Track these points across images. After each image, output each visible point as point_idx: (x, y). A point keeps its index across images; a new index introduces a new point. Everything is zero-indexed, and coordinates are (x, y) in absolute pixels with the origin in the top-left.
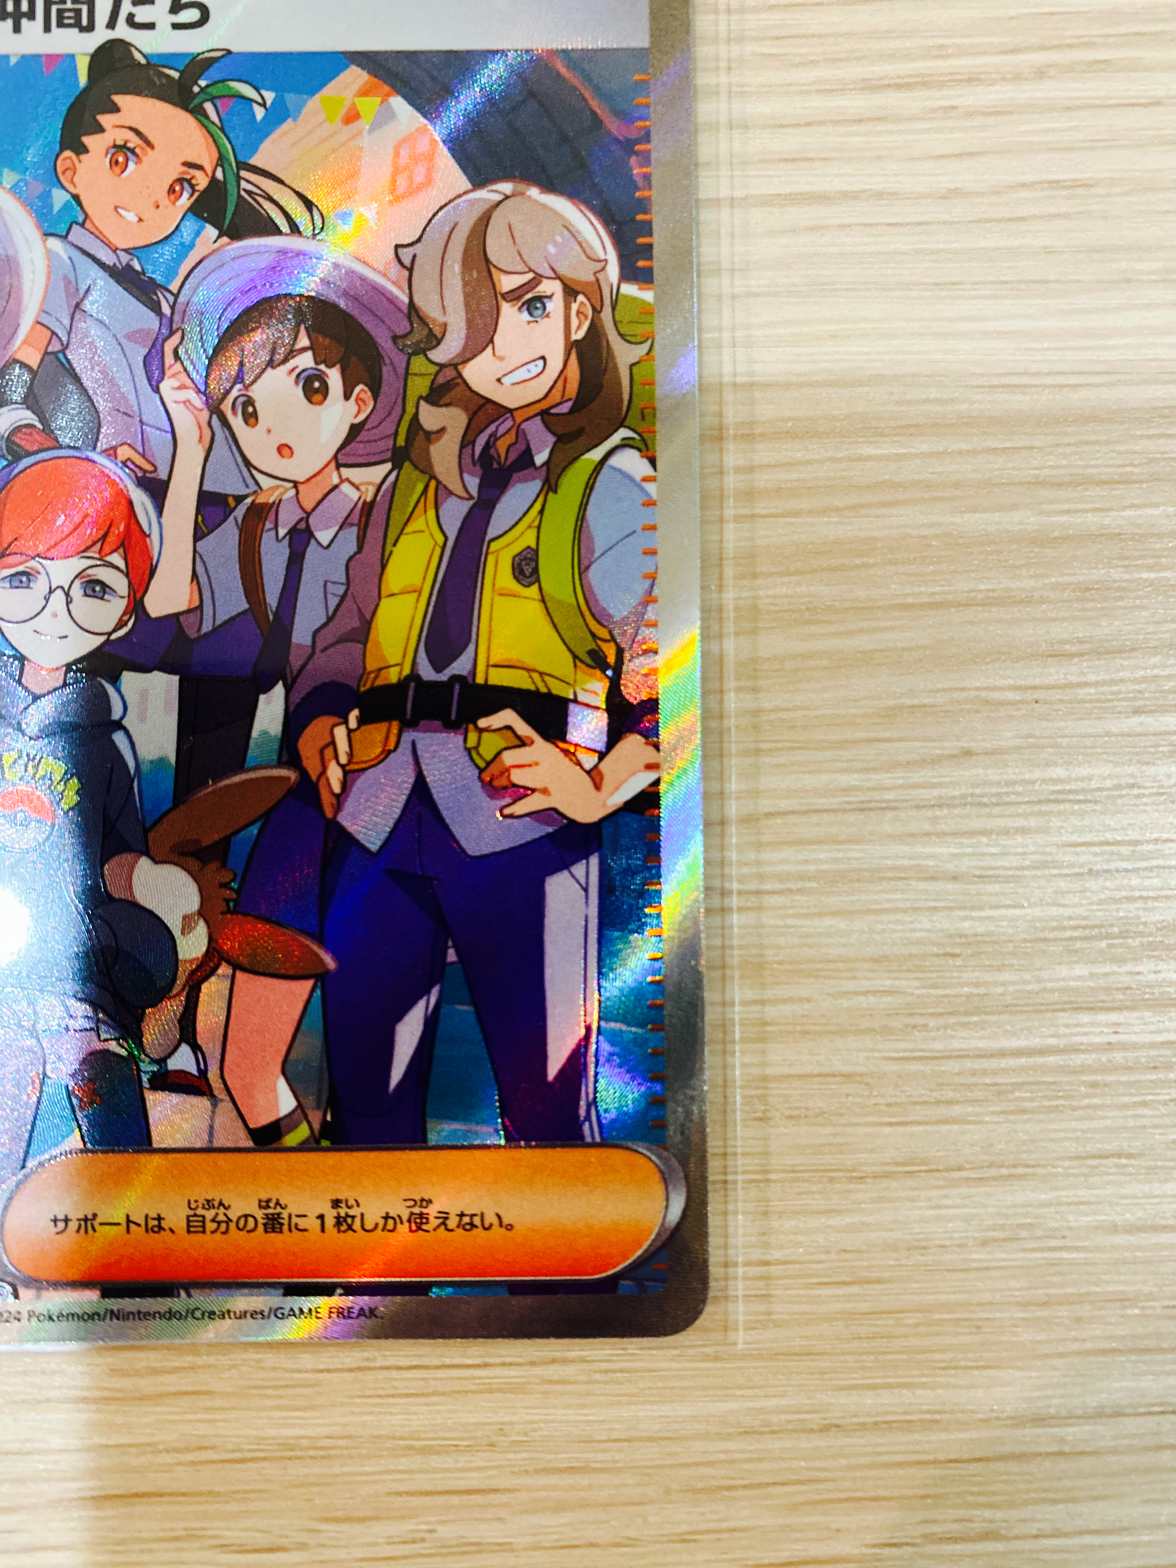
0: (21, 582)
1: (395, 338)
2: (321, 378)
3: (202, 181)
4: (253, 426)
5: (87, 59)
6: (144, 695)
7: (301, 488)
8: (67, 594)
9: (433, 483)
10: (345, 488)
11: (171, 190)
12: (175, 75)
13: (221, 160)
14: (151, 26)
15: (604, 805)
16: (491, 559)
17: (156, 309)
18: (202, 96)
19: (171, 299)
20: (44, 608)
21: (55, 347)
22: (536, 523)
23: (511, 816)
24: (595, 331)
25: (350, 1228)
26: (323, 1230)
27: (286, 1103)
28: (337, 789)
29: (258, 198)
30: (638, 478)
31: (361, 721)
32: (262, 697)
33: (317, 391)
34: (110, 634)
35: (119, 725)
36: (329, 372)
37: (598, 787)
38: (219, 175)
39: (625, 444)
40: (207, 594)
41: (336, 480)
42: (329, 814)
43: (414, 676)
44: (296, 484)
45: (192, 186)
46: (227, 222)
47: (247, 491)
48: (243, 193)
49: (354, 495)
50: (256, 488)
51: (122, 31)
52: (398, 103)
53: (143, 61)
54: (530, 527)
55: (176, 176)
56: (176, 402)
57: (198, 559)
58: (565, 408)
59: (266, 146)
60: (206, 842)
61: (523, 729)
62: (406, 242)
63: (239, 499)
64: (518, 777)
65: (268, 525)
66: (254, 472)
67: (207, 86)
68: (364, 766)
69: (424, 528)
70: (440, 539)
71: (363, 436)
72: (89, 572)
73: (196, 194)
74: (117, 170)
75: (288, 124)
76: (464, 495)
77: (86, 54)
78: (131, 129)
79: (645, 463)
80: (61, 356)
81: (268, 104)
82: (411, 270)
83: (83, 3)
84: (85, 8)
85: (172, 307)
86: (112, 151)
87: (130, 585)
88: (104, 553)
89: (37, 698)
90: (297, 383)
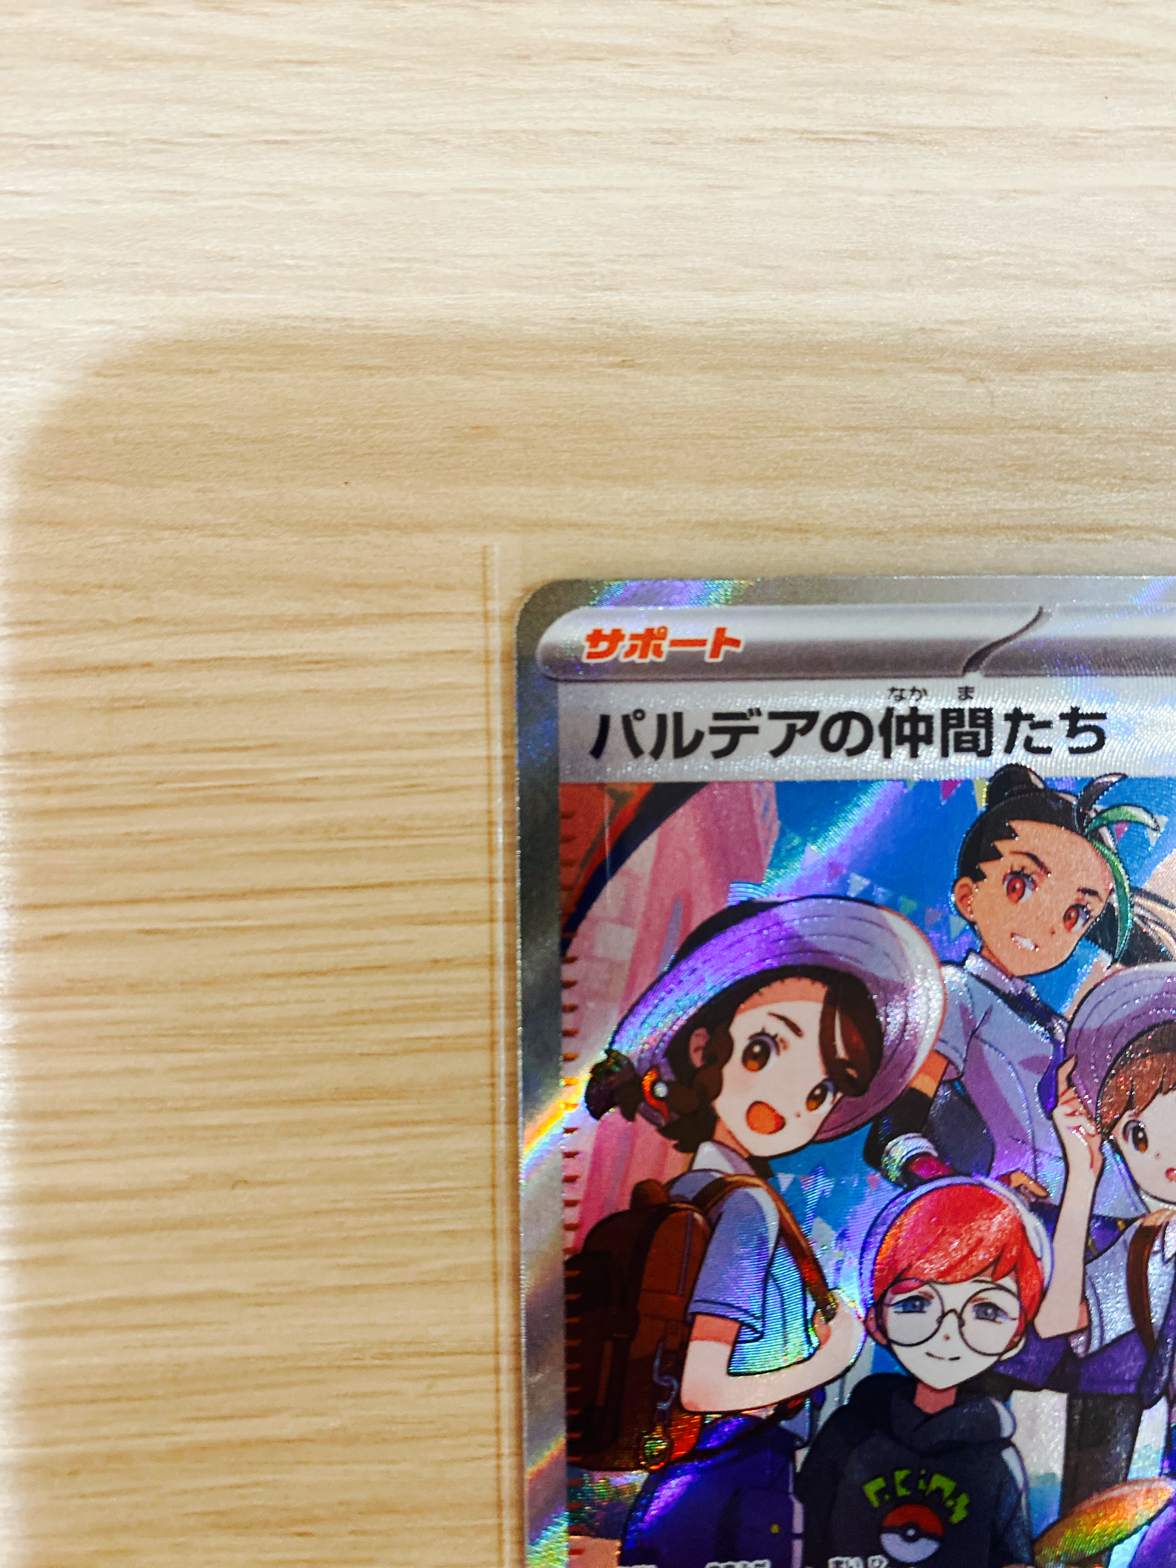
0: (914, 1306)
3: (1097, 908)
4: (1143, 1152)
5: (986, 784)
6: (1033, 1411)
8: (960, 1317)
11: (1067, 917)
12: (1072, 799)
13: (1116, 887)
14: (1048, 751)
17: (1051, 1034)
18: (1098, 821)
19: (1066, 1025)
20: (937, 1331)
21: (952, 1074)
29: (1150, 924)
34: (1001, 1355)
35: (1008, 1443)
38: (1114, 900)
40: (1095, 1315)
45: (1088, 913)
46: (1120, 948)
47: (1136, 1214)
48: (1137, 919)
50: (1144, 1211)
53: (1041, 786)
55: (1072, 902)
56: (1070, 1129)
57: (1087, 1280)
59: (1158, 870)
63: (1129, 1222)
65: (1156, 1247)
66: (1144, 1196)
67: (1103, 811)
72: (982, 1295)
73: (1091, 921)
74: (1015, 896)
78: (1028, 855)
80: (956, 1083)
81: (1162, 829)
83: (981, 726)
84: (982, 732)
85: (1067, 1033)
86: (1009, 877)
87: (1021, 1308)
88: (996, 1277)
89: (928, 1417)
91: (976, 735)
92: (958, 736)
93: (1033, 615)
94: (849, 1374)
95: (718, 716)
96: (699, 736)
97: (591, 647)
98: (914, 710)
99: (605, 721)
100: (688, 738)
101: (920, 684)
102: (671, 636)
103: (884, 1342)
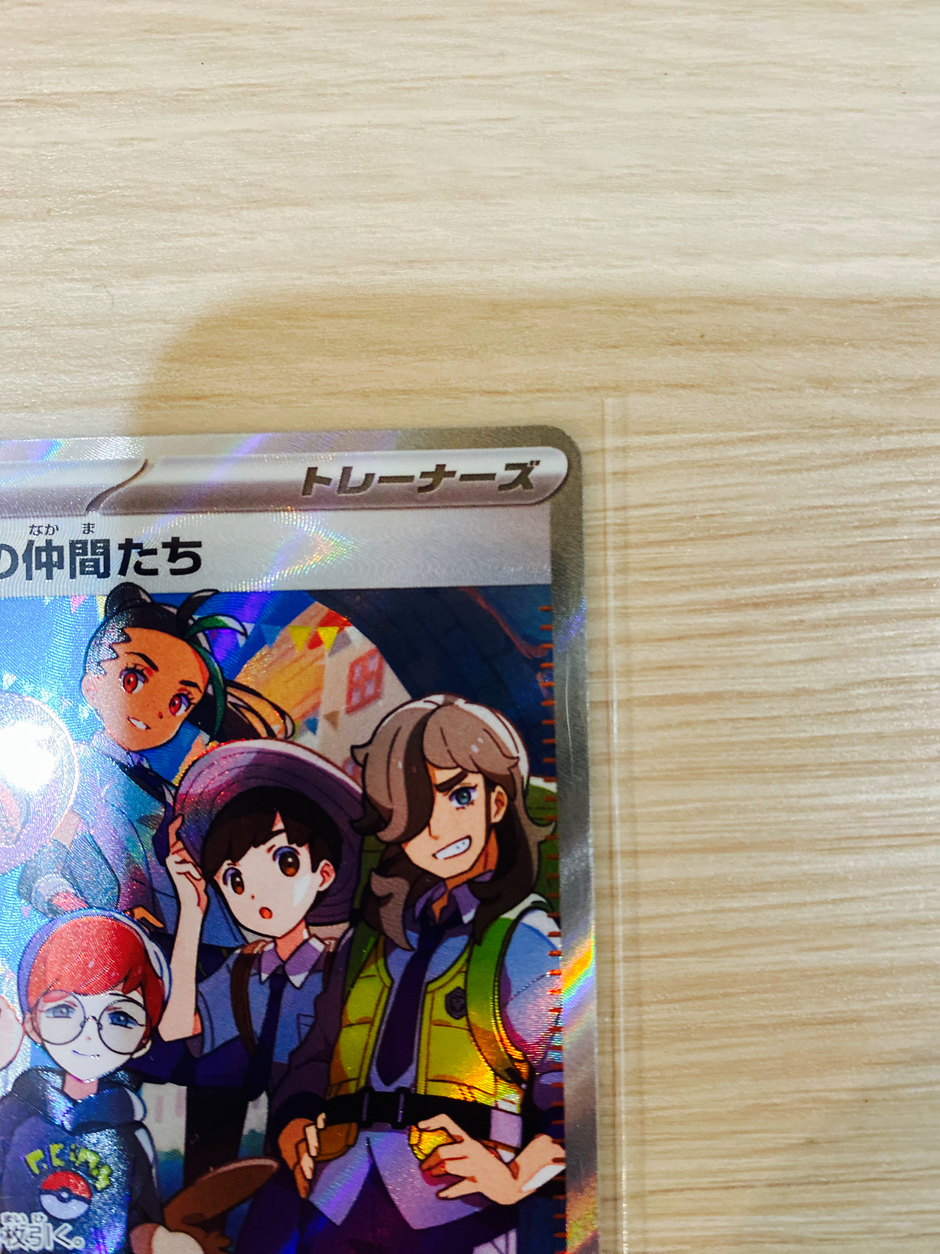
0: (62, 1012)
1: (351, 822)
2: (294, 854)
3: (196, 696)
4: (241, 893)
5: (104, 599)
6: (160, 1100)
7: (278, 942)
8: (99, 1023)
9: (382, 937)
10: (314, 943)
11: (172, 704)
12: (174, 611)
13: (211, 679)
14: (154, 572)
15: (520, 1191)
16: (428, 998)
17: (161, 799)
18: (195, 628)
19: (173, 792)
20: (80, 1033)
22: (464, 969)
23: (446, 1199)
24: (511, 815)
28: (309, 1175)
29: (241, 709)
30: (546, 933)
31: (327, 1122)
32: (251, 1104)
33: (290, 865)
34: (132, 1054)
35: (140, 1125)
36: (300, 850)
37: (515, 1176)
38: (210, 690)
39: (535, 906)
40: (207, 1023)
41: (306, 936)
42: (303, 1195)
43: (368, 1088)
44: (274, 939)
45: (189, 701)
46: (216, 728)
47: (236, 945)
48: (229, 706)
49: (320, 947)
50: (242, 942)
52: (352, 632)
53: (148, 600)
54: (459, 972)
55: (175, 692)
56: (179, 873)
57: (200, 997)
58: (487, 878)
59: (248, 667)
60: (209, 1215)
61: (455, 1130)
62: (360, 743)
63: (231, 950)
64: (452, 1168)
65: (254, 971)
66: (242, 929)
67: (200, 620)
68: (330, 1157)
69: (375, 973)
70: (388, 982)
71: (328, 900)
72: (115, 1005)
73: (192, 707)
74: (130, 688)
75: (264, 651)
76: (407, 947)
78: (140, 655)
79: (551, 921)
80: (88, 835)
81: (249, 633)
82: (364, 766)
83: (100, 553)
84: (102, 558)
85: (175, 798)
86: (125, 673)
87: (147, 1016)
88: (126, 991)
89: (76, 1102)
90: (274, 859)
91: (97, 562)
92: (83, 562)
93: (141, 466)
98: (49, 542)
101: (53, 522)
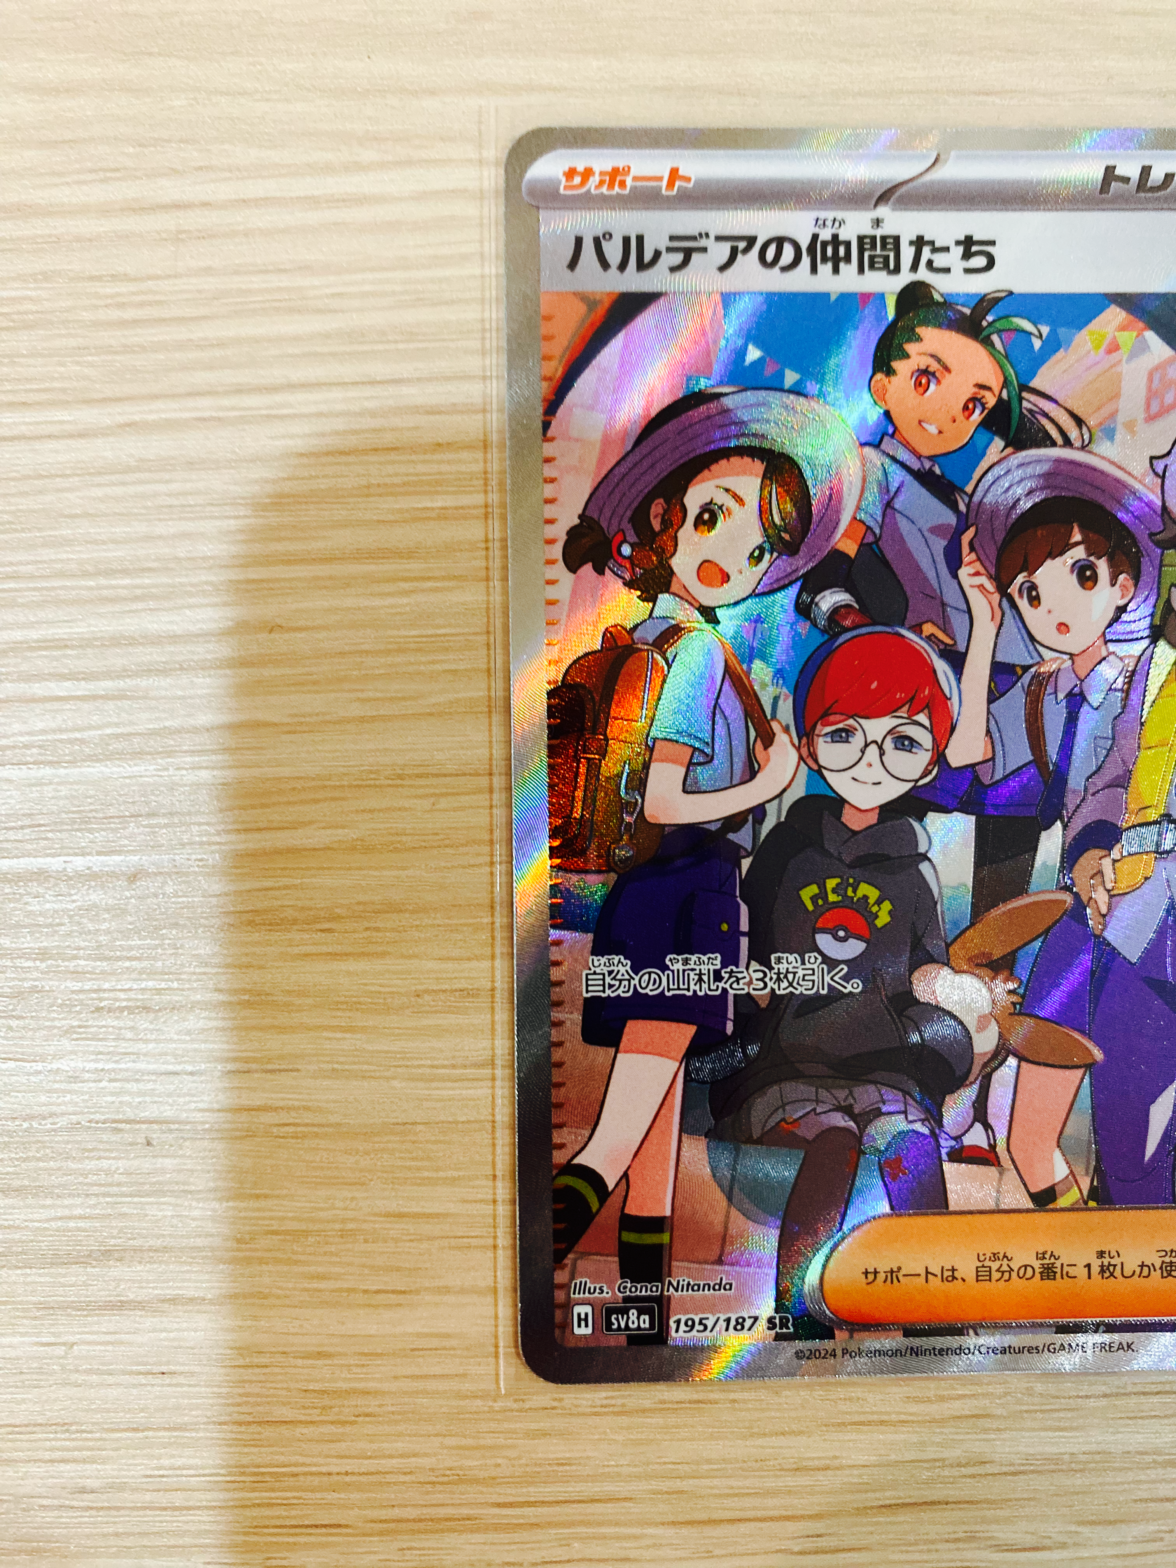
0: (841, 736)
1: (1151, 535)
2: (1092, 567)
3: (991, 401)
4: (1036, 607)
5: (895, 297)
6: (946, 831)
7: (1075, 658)
8: (880, 748)
10: (1112, 659)
11: (965, 408)
12: (967, 311)
13: (1006, 383)
14: (947, 270)
17: (954, 507)
18: (991, 330)
19: (967, 500)
20: (860, 759)
21: (870, 539)
25: (1112, 1274)
26: (1089, 1277)
27: (1061, 1170)
28: (1103, 910)
29: (1037, 416)
33: (1088, 579)
34: (917, 781)
35: (925, 857)
36: (1098, 562)
38: (1005, 395)
40: (998, 748)
41: (1104, 653)
42: (1096, 931)
43: (1166, 815)
44: (1072, 655)
45: (983, 406)
46: (1012, 434)
47: (1031, 662)
48: (1025, 411)
49: (1119, 665)
50: (1039, 659)
51: (923, 274)
52: (1151, 336)
53: (941, 300)
55: (968, 395)
56: (972, 586)
57: (991, 717)
59: (1043, 370)
60: (997, 955)
62: (1159, 454)
63: (1025, 669)
65: (1049, 690)
66: (1038, 646)
67: (994, 321)
68: (1125, 891)
71: (1126, 616)
72: (900, 729)
73: (986, 411)
74: (921, 390)
75: (1060, 354)
77: (893, 293)
78: (932, 356)
80: (874, 546)
81: (1044, 336)
82: (1163, 477)
83: (890, 250)
84: (892, 255)
85: (968, 506)
86: (916, 374)
87: (934, 739)
88: (912, 713)
89: (855, 833)
90: (1072, 571)
91: (887, 258)
92: (872, 258)
93: (933, 160)
94: (785, 794)
95: (672, 238)
96: (657, 255)
97: (567, 180)
98: (835, 237)
99: (579, 241)
100: (648, 256)
101: (840, 215)
102: (633, 173)
103: (816, 767)
